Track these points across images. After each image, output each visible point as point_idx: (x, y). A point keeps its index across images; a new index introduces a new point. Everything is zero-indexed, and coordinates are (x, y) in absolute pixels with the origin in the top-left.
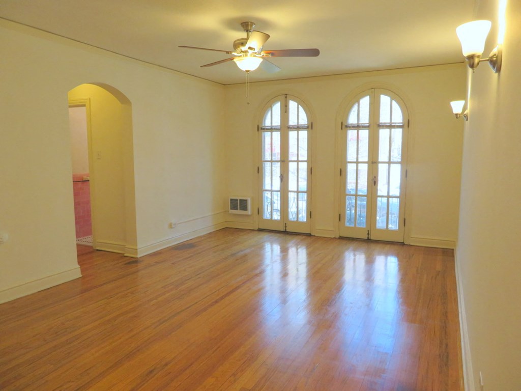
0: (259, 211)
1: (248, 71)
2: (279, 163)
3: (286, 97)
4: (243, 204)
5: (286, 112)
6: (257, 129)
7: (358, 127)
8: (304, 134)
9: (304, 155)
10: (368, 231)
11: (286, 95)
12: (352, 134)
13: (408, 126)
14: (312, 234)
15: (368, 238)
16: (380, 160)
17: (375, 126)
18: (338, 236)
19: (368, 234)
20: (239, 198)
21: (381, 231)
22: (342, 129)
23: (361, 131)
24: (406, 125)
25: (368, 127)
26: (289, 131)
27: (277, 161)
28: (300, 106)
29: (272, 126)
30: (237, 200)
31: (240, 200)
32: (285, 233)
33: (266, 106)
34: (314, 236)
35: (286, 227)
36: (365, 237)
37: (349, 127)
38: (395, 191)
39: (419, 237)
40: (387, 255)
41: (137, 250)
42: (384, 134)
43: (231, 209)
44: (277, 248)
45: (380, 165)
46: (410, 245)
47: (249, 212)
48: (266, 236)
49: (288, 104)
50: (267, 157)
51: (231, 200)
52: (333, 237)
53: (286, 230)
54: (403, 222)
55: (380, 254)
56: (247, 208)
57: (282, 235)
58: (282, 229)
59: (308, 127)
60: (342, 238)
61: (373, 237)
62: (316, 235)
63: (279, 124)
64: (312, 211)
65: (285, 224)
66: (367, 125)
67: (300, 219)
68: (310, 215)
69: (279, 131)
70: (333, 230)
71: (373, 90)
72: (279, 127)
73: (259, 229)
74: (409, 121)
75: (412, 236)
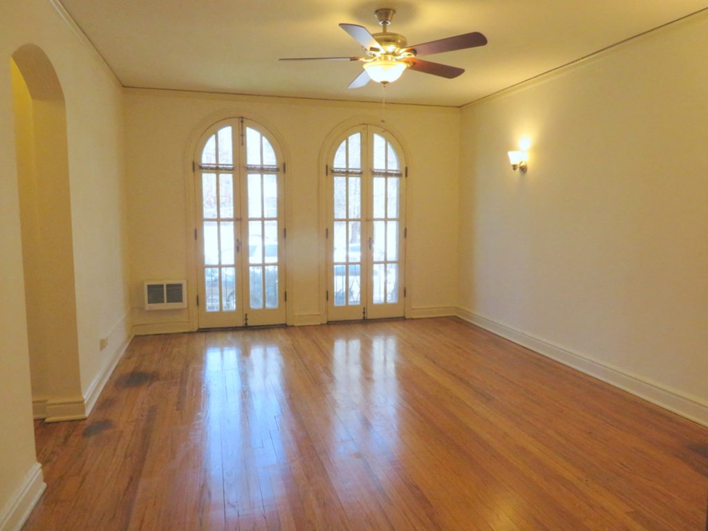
0: (199, 300)
1: (385, 83)
2: (232, 223)
3: (242, 122)
4: (175, 292)
5: (242, 144)
6: (192, 167)
7: (347, 173)
8: (271, 182)
9: (272, 210)
10: (364, 308)
11: (242, 118)
12: (339, 182)
13: (406, 176)
14: (289, 323)
15: (364, 318)
16: (375, 216)
17: (367, 173)
18: (325, 322)
19: (364, 313)
20: (165, 283)
21: (379, 306)
22: (327, 174)
24: (403, 174)
27: (228, 220)
28: (264, 137)
30: (162, 286)
31: (168, 286)
32: (247, 328)
33: (210, 129)
34: (293, 326)
35: (246, 319)
36: (360, 317)
37: (337, 172)
39: (421, 307)
42: (378, 182)
43: (149, 303)
45: (376, 223)
46: (412, 319)
49: (246, 133)
51: (149, 287)
52: (319, 323)
53: (246, 324)
54: (404, 292)
56: (181, 298)
57: (241, 333)
58: (241, 324)
59: (278, 170)
60: (329, 323)
61: (369, 316)
62: (295, 325)
63: (230, 162)
64: (287, 290)
65: (246, 315)
66: (359, 171)
67: (268, 305)
68: (285, 296)
69: (230, 173)
70: (319, 313)
71: (365, 126)
72: (231, 167)
73: (199, 329)
74: (406, 169)
75: (413, 307)
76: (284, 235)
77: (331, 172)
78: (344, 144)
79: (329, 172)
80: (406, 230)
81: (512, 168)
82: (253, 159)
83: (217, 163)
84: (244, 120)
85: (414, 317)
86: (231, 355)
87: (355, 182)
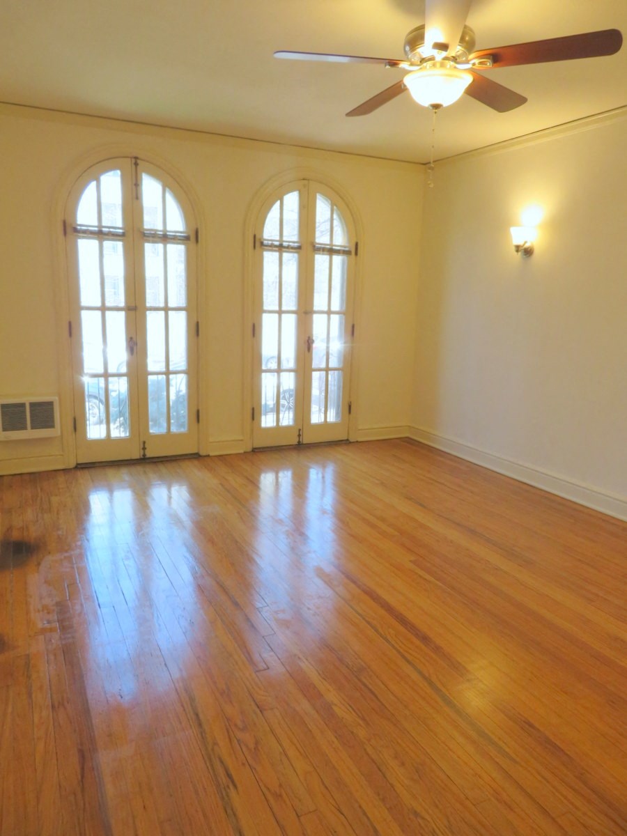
0: (78, 424)
2: (123, 313)
3: (136, 164)
4: (43, 414)
7: (281, 247)
8: (177, 252)
9: (178, 296)
10: (300, 430)
11: (136, 158)
12: (270, 259)
13: (356, 254)
14: (203, 453)
15: (299, 442)
16: (316, 308)
18: (249, 449)
19: (299, 435)
20: (27, 400)
21: (318, 426)
22: (254, 247)
24: (352, 251)
25: (298, 248)
27: (117, 309)
28: (167, 190)
30: (23, 405)
31: (32, 405)
32: (144, 461)
34: (207, 456)
35: (144, 449)
36: (295, 441)
39: (370, 426)
42: (321, 261)
43: (2, 430)
45: (315, 317)
46: (357, 442)
49: (141, 182)
51: (3, 406)
52: (242, 451)
53: (144, 455)
54: (348, 408)
56: (53, 421)
57: (139, 469)
58: (136, 454)
59: (187, 238)
60: (256, 451)
61: (306, 440)
62: (211, 454)
63: (119, 223)
64: (200, 408)
65: (144, 443)
66: (296, 245)
67: (174, 429)
68: (197, 416)
69: (119, 240)
70: (241, 438)
71: (306, 182)
72: (121, 231)
73: (78, 464)
74: (357, 245)
75: (360, 427)
76: (196, 331)
77: (259, 244)
78: (278, 205)
79: (258, 244)
80: (353, 327)
81: (514, 249)
82: (152, 221)
83: (100, 226)
84: (139, 161)
85: (360, 440)
86: (124, 498)
87: (291, 261)
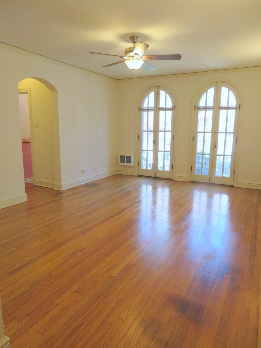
0: (139, 164)
1: (134, 69)
2: (153, 132)
3: (158, 88)
5: (158, 98)
6: (138, 110)
7: (206, 109)
8: (169, 113)
9: (169, 127)
10: (210, 177)
11: (158, 86)
12: (201, 113)
13: (240, 108)
14: (173, 179)
15: (210, 182)
16: (220, 131)
17: (217, 108)
18: (190, 181)
19: (210, 180)
20: (126, 155)
21: (218, 177)
22: (195, 110)
23: (207, 112)
24: (239, 107)
25: (213, 108)
26: (160, 111)
27: (151, 131)
28: (167, 94)
29: (148, 107)
32: (156, 178)
33: (145, 94)
34: (174, 180)
35: (156, 174)
36: (208, 181)
37: (199, 108)
38: (229, 151)
39: (242, 182)
40: (221, 193)
41: (61, 186)
42: (223, 113)
43: (121, 162)
44: (150, 188)
45: (219, 134)
46: (237, 187)
47: (132, 164)
48: (143, 180)
49: (160, 93)
50: (145, 128)
51: (121, 156)
52: (186, 181)
53: (156, 176)
54: (233, 172)
55: (217, 192)
56: (131, 162)
57: (153, 179)
58: (154, 176)
59: (172, 109)
60: (192, 182)
61: (212, 182)
62: (175, 180)
63: (153, 106)
64: (174, 164)
65: (156, 172)
67: (165, 169)
68: (172, 166)
69: (153, 111)
70: (187, 176)
71: (217, 83)
72: (153, 108)
73: (138, 175)
74: (240, 105)
75: (239, 181)
76: (173, 138)
78: (205, 94)
79: (196, 108)
80: (237, 139)
82: (162, 104)
84: (159, 87)
85: (238, 186)
87: (210, 113)
